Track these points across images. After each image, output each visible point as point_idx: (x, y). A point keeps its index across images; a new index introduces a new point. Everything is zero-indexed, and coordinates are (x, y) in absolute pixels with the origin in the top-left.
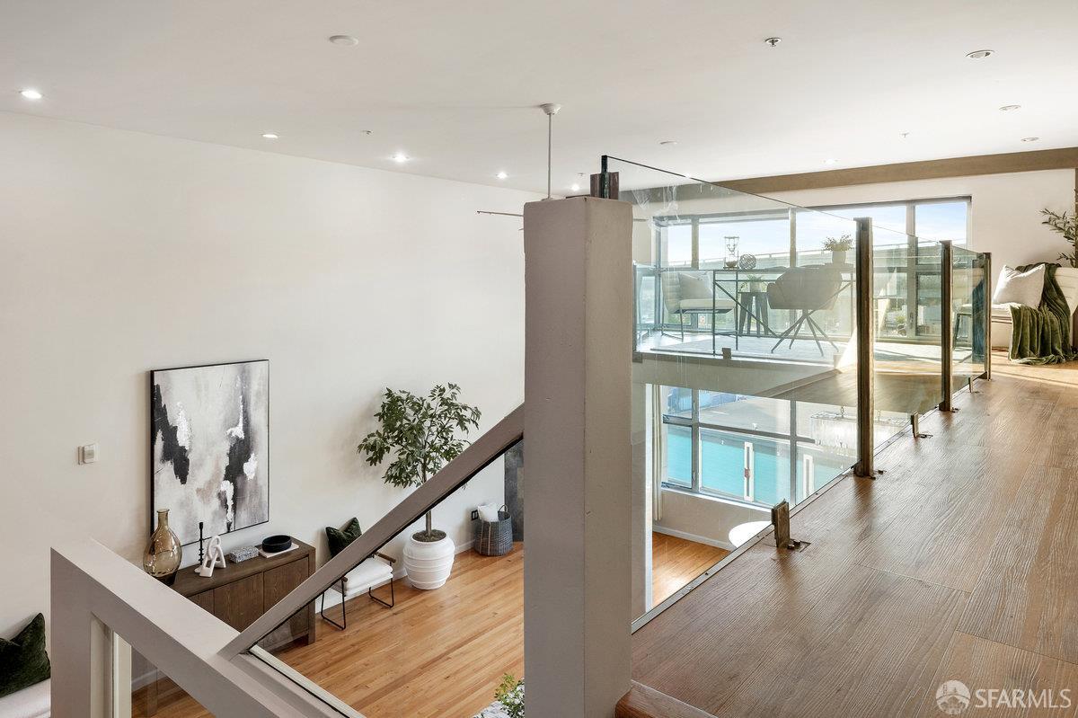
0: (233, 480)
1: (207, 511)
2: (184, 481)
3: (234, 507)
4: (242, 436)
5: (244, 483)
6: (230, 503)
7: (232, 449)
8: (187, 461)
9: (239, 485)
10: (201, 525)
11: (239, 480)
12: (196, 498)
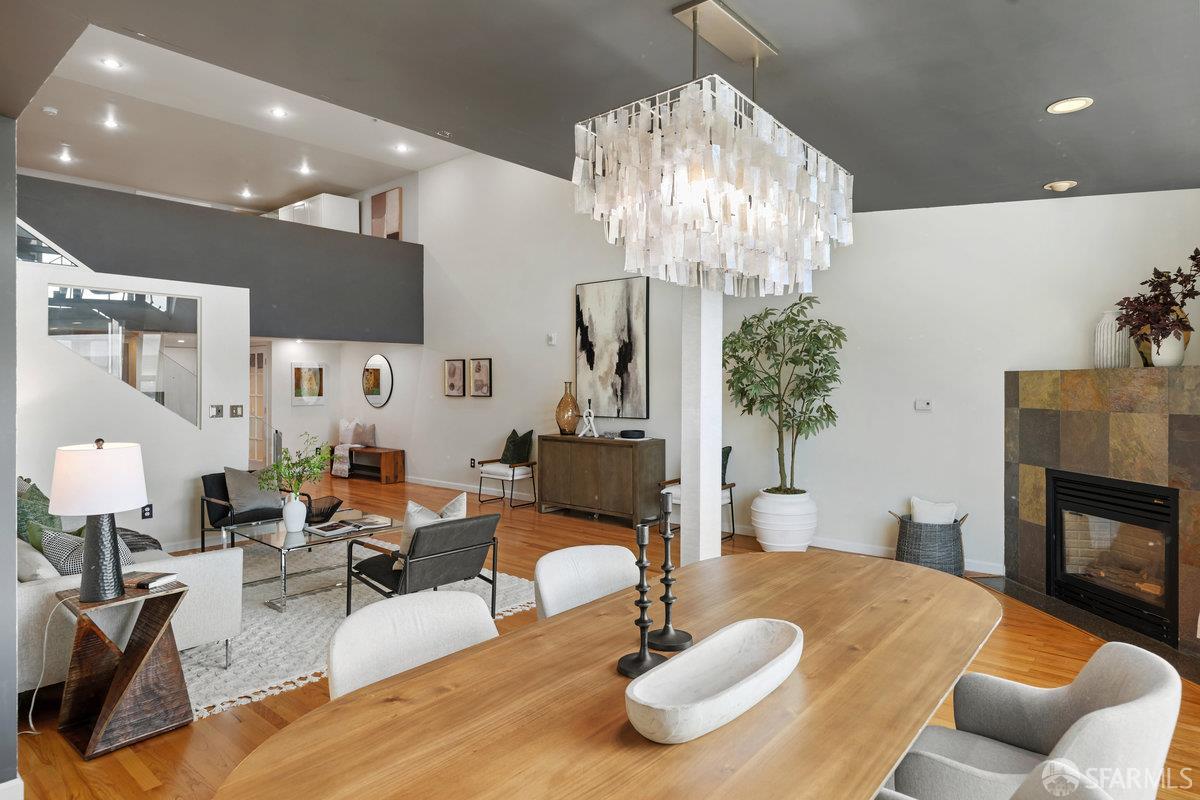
0: (621, 376)
1: (605, 395)
2: (592, 368)
3: (622, 396)
4: (627, 340)
5: (628, 380)
6: (619, 393)
7: (620, 349)
8: (593, 353)
9: (625, 380)
10: (590, 401)
11: (625, 375)
12: (599, 383)
